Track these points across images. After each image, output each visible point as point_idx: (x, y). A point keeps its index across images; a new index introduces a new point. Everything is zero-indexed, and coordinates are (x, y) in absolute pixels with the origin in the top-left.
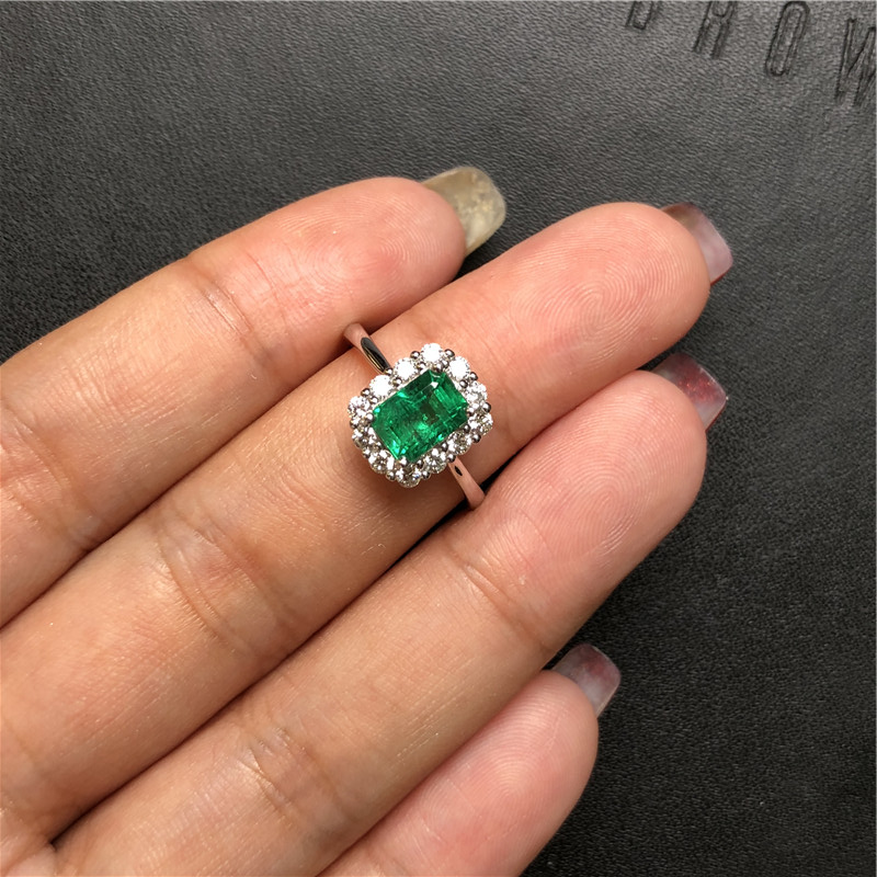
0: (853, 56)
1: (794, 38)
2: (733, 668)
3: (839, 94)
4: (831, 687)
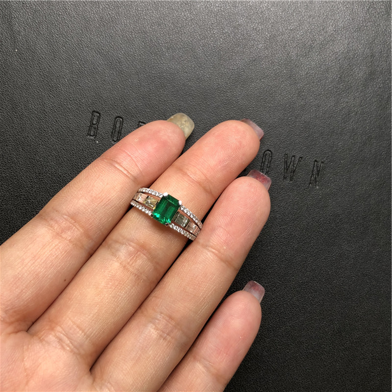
0: (288, 165)
1: (268, 162)
2: (274, 368)
3: (285, 178)
4: (306, 370)
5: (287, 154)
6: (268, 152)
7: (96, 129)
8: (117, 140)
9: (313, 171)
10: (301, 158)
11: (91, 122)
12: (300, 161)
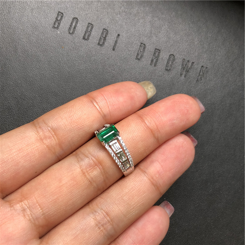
5: (184, 59)
6: (172, 56)
7: (59, 24)
8: (72, 33)
9: (200, 73)
10: (193, 63)
11: (57, 18)
12: (192, 65)
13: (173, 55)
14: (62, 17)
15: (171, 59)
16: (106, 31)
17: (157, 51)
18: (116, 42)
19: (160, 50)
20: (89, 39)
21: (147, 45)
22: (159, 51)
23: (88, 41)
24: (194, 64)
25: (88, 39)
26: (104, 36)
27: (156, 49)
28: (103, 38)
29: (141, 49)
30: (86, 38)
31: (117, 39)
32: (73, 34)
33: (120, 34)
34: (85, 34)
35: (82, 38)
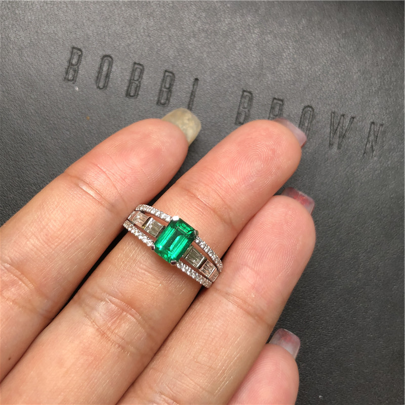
5: (334, 113)
6: (309, 109)
7: (76, 71)
8: (104, 87)
9: (368, 137)
10: (353, 118)
11: (70, 62)
12: (351, 122)
13: (311, 107)
14: (80, 56)
15: (307, 115)
16: (171, 75)
17: (277, 103)
18: (193, 94)
19: (282, 101)
20: (138, 94)
21: (255, 93)
22: (280, 102)
23: (137, 99)
24: (355, 120)
25: (136, 95)
26: (167, 86)
27: (275, 99)
28: (165, 90)
29: (244, 102)
30: (132, 94)
31: (193, 87)
32: (106, 89)
33: (199, 77)
34: (129, 87)
35: (125, 95)
